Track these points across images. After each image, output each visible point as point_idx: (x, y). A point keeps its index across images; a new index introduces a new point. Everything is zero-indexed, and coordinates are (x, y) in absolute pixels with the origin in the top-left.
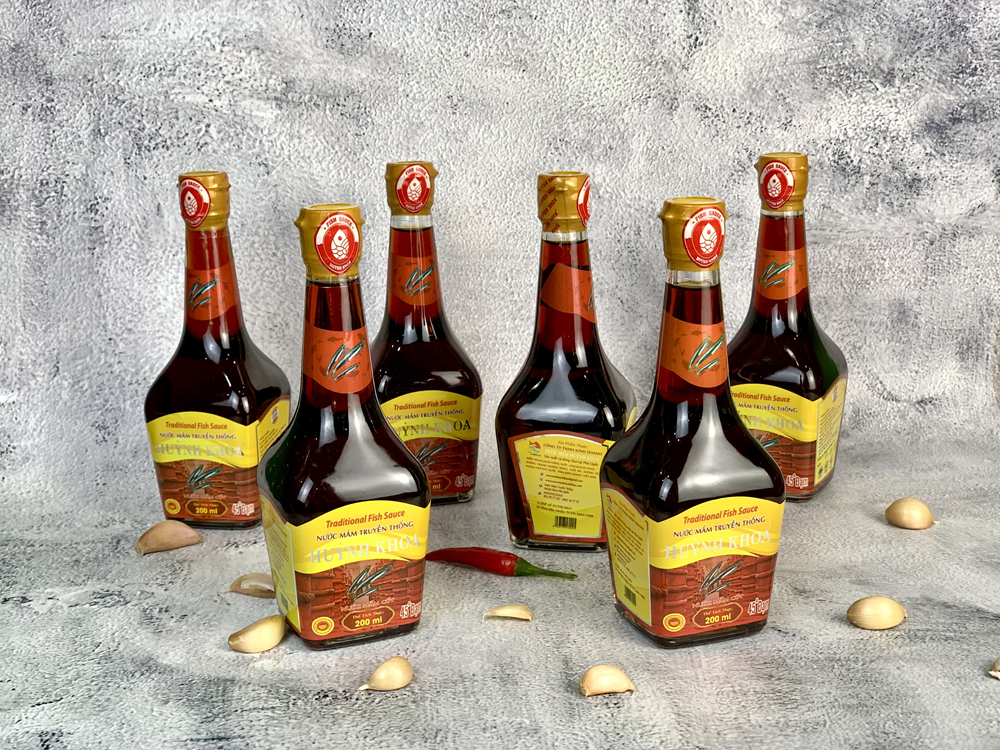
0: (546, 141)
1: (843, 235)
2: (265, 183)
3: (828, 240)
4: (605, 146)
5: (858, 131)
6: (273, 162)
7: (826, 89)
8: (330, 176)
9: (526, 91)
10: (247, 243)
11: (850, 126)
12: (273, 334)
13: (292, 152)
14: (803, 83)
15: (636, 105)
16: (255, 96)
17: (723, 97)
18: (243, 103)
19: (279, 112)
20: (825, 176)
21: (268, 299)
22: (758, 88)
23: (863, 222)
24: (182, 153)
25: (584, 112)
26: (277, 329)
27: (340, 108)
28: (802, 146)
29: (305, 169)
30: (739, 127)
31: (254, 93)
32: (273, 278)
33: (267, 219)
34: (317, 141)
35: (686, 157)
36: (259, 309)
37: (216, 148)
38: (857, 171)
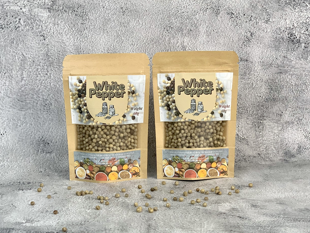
0: (163, 27)
1: (293, 69)
2: (43, 44)
3: (286, 72)
4: (188, 29)
5: (299, 24)
6: (47, 35)
7: (284, 6)
8: (71, 41)
9: (154, 5)
10: (35, 69)
11: (295, 22)
12: (45, 108)
13: (55, 30)
14: (274, 3)
15: (202, 12)
16: (39, 7)
17: (239, 9)
18: (34, 10)
19: (50, 14)
20: (284, 43)
21: (44, 93)
22: (254, 5)
23: (302, 64)
24: (9, 31)
25: (179, 15)
26: (47, 106)
27: (75, 12)
28: (274, 30)
29: (60, 38)
30: (246, 22)
31: (39, 6)
32: (46, 84)
33: (44, 59)
34: (65, 26)
35: (224, 34)
36: (40, 97)
37: (23, 29)
38: (299, 41)
